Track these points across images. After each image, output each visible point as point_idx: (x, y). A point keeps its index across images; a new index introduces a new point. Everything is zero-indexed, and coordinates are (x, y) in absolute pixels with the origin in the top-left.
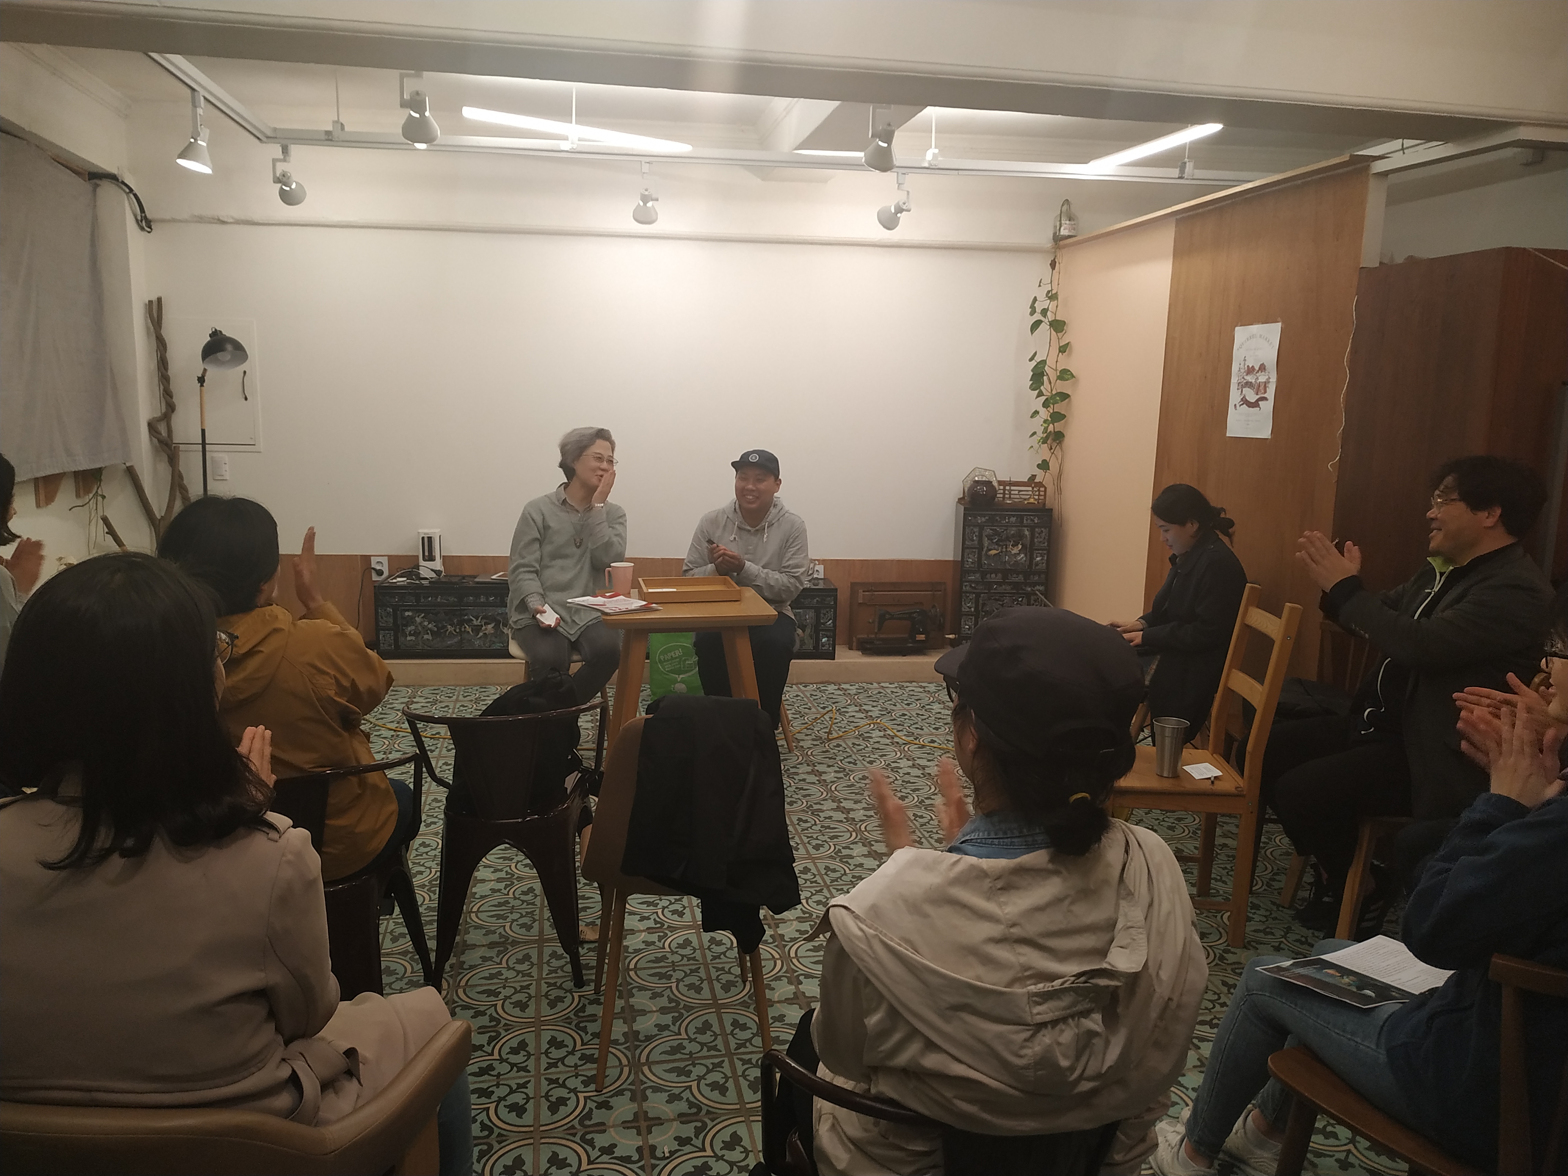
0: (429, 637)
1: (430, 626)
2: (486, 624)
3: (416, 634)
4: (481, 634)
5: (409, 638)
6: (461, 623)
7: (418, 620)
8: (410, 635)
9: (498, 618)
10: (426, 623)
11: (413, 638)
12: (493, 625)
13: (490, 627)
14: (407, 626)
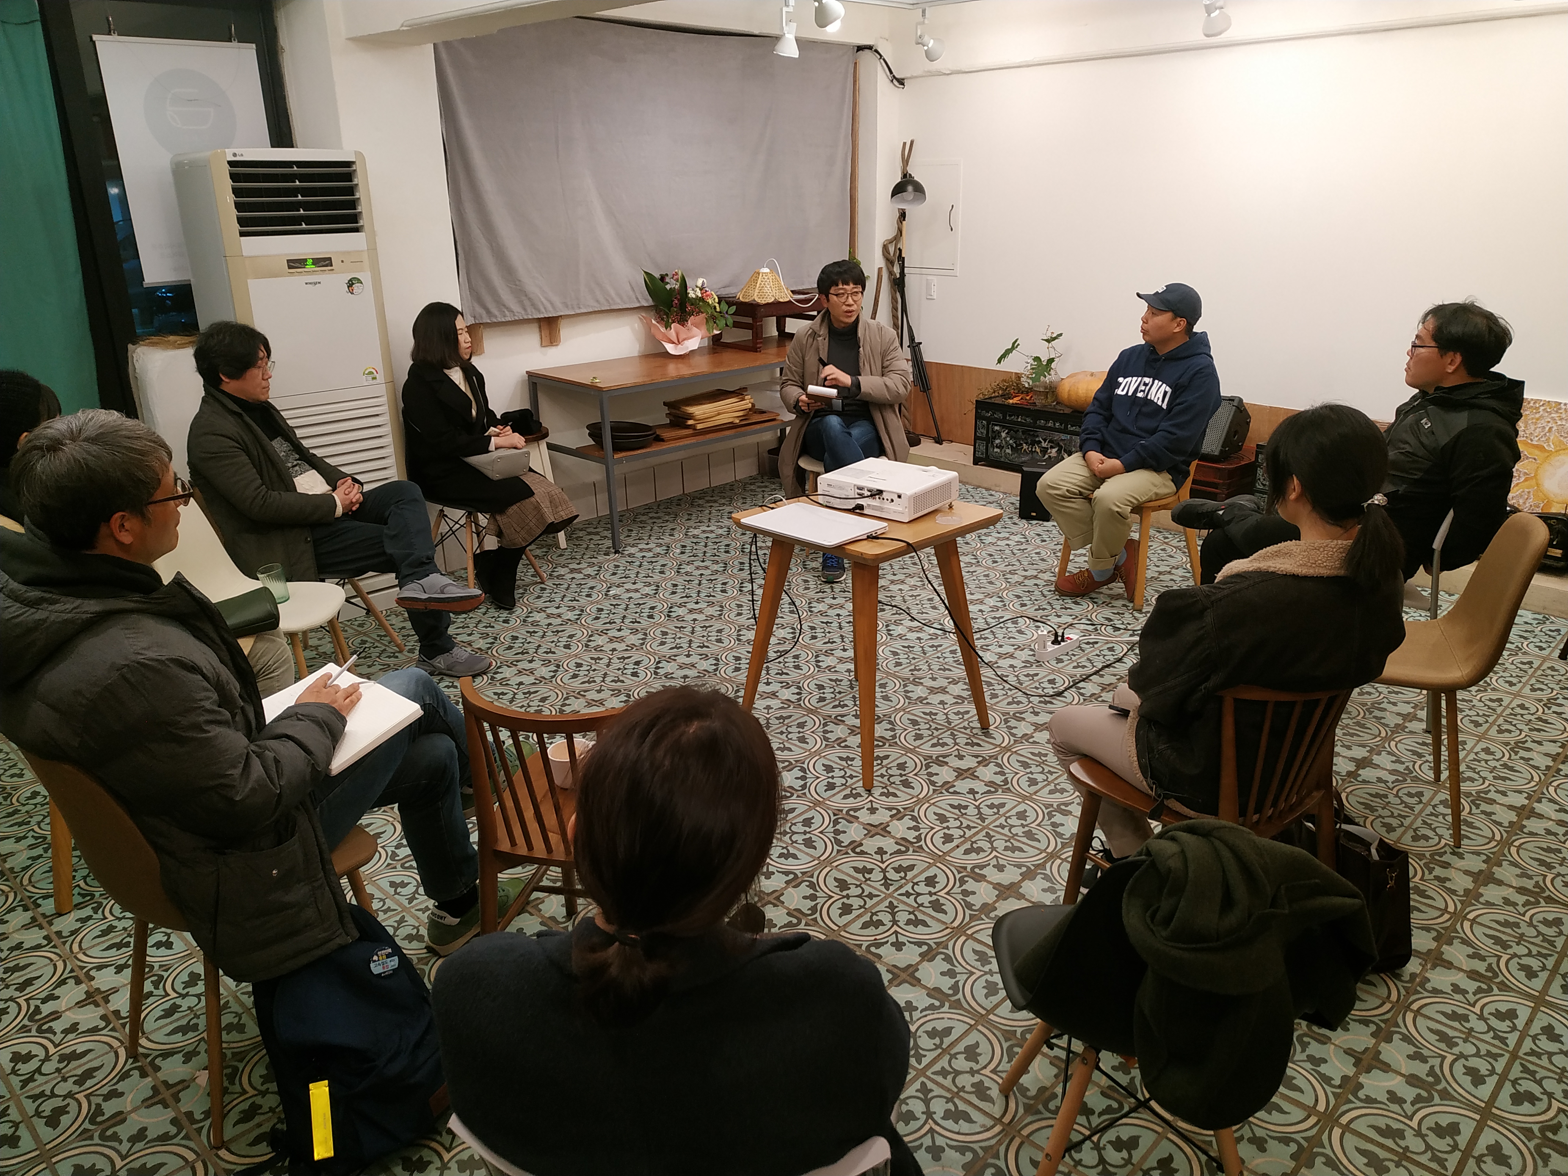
0: (1009, 451)
1: (1011, 442)
2: (1052, 447)
3: (1000, 447)
4: (1047, 456)
5: (996, 450)
6: (1033, 443)
7: (1003, 435)
8: (997, 447)
9: (1061, 443)
10: (1008, 439)
11: (998, 450)
12: (1056, 449)
13: (1054, 450)
14: (995, 438)
